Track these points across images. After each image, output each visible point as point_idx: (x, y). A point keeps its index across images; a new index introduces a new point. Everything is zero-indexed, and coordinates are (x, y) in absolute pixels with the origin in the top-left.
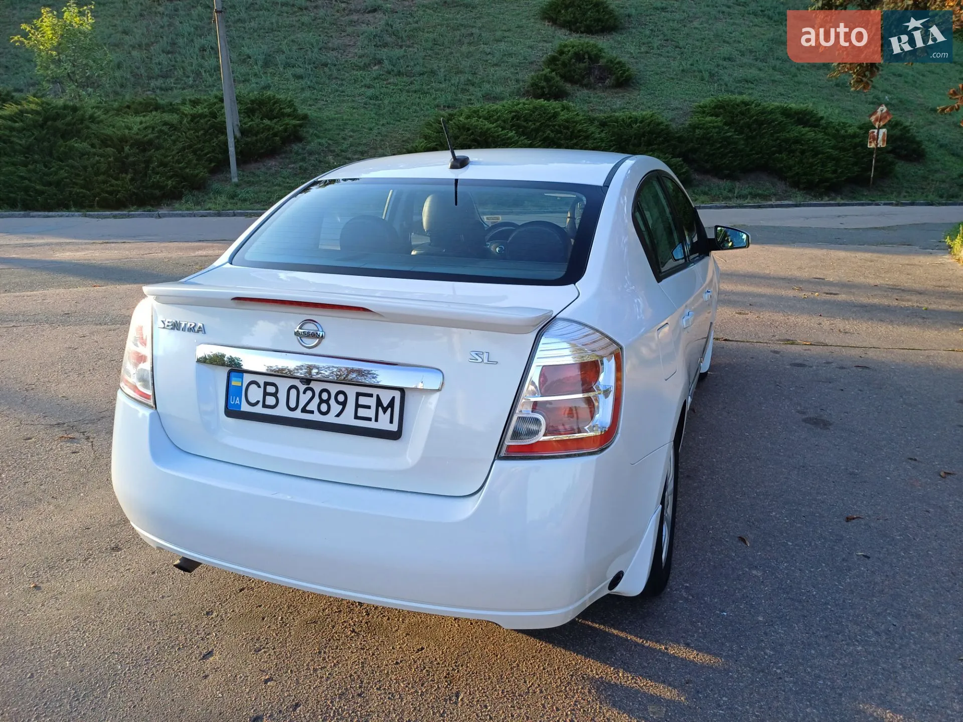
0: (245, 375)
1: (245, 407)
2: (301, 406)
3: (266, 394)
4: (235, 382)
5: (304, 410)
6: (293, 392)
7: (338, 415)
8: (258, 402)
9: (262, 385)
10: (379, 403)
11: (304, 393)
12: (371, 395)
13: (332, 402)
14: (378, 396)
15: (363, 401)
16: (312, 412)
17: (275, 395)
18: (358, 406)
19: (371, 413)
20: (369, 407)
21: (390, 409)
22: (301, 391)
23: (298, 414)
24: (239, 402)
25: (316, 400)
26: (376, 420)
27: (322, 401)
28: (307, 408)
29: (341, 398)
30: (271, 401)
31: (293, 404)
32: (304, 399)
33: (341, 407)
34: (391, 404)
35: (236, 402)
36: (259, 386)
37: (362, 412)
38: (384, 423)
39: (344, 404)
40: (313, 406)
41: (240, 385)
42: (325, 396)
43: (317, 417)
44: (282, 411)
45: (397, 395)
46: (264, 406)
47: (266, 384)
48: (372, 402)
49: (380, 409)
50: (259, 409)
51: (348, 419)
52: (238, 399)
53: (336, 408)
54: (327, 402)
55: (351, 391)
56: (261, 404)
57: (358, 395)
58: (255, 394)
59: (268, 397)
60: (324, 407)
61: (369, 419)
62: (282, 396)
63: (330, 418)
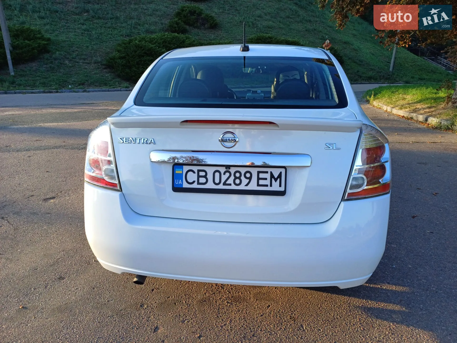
0: (184, 167)
1: (185, 185)
2: (223, 181)
3: (199, 177)
4: (178, 171)
5: (225, 184)
6: (217, 174)
7: (247, 185)
8: (194, 182)
9: (196, 172)
10: (272, 176)
11: (224, 174)
12: (267, 172)
13: (243, 178)
14: (271, 172)
15: (261, 176)
16: (230, 185)
17: (205, 177)
18: (259, 179)
19: (268, 182)
20: (266, 179)
21: (279, 179)
22: (222, 173)
23: (221, 187)
24: (181, 183)
25: (232, 178)
26: (271, 186)
27: (236, 178)
28: (227, 183)
29: (248, 175)
30: (202, 180)
31: (217, 181)
32: (224, 178)
33: (248, 180)
34: (280, 176)
35: (180, 183)
36: (194, 172)
37: (261, 182)
38: (276, 187)
39: (250, 178)
40: (231, 181)
41: (182, 173)
42: (238, 175)
43: (233, 187)
44: (210, 185)
45: (283, 170)
46: (199, 183)
47: (199, 171)
48: (268, 176)
49: (273, 179)
50: (195, 186)
51: (253, 186)
52: (180, 181)
53: (245, 181)
54: (239, 178)
55: (254, 171)
56: (196, 182)
57: (259, 173)
58: (192, 177)
59: (200, 179)
60: (238, 181)
61: (267, 186)
62: (210, 177)
63: (242, 187)
